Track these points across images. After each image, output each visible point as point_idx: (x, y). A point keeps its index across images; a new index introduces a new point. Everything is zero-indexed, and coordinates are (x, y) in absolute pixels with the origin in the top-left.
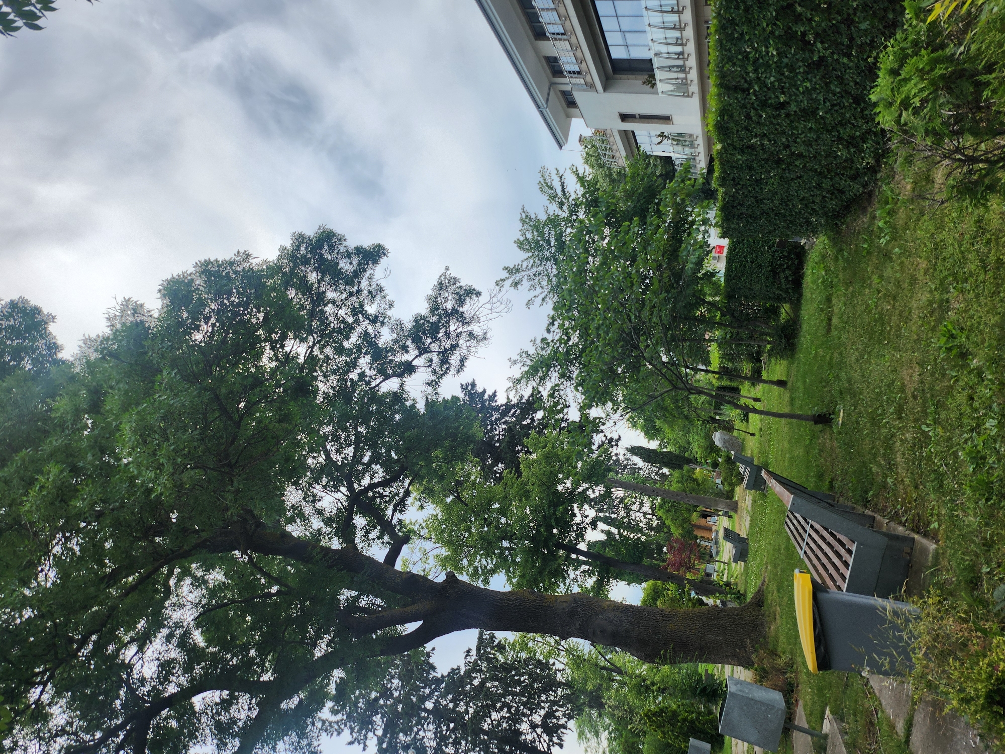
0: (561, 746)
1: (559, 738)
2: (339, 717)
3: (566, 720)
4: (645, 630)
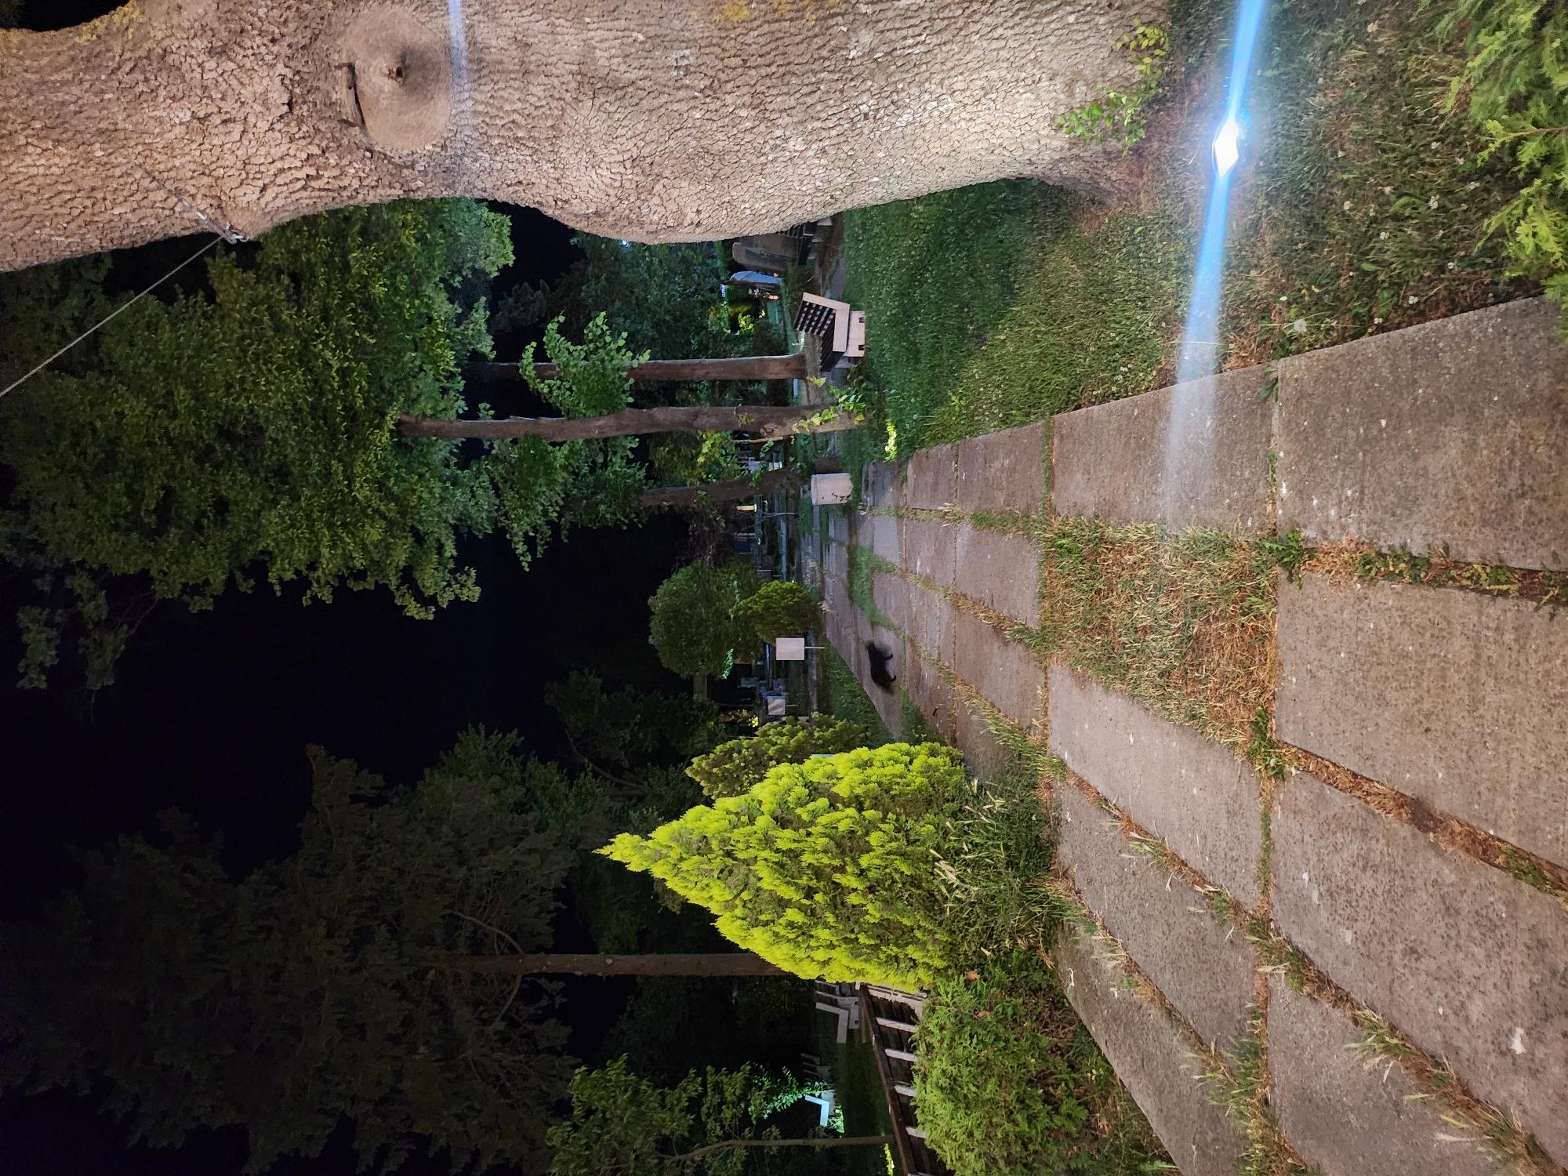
4: (611, 34)
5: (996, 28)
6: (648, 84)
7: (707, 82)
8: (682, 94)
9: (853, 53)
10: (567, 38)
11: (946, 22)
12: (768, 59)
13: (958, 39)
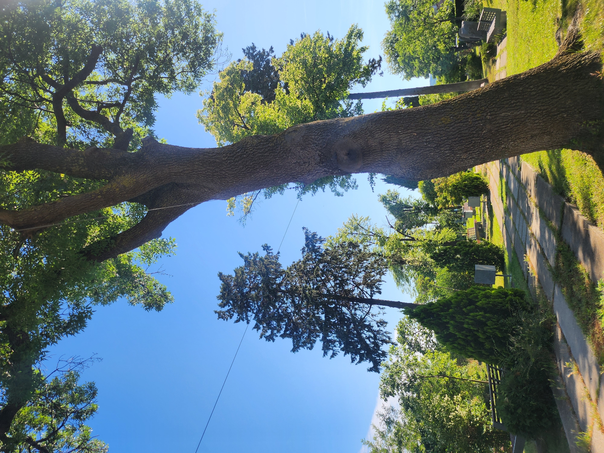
0: (380, 293)
1: (377, 288)
2: (227, 308)
3: (378, 276)
4: (407, 135)
5: (536, 120)
6: (417, 148)
7: (435, 145)
8: (428, 149)
9: (484, 132)
10: (394, 138)
11: (518, 120)
12: (456, 135)
13: (521, 124)
